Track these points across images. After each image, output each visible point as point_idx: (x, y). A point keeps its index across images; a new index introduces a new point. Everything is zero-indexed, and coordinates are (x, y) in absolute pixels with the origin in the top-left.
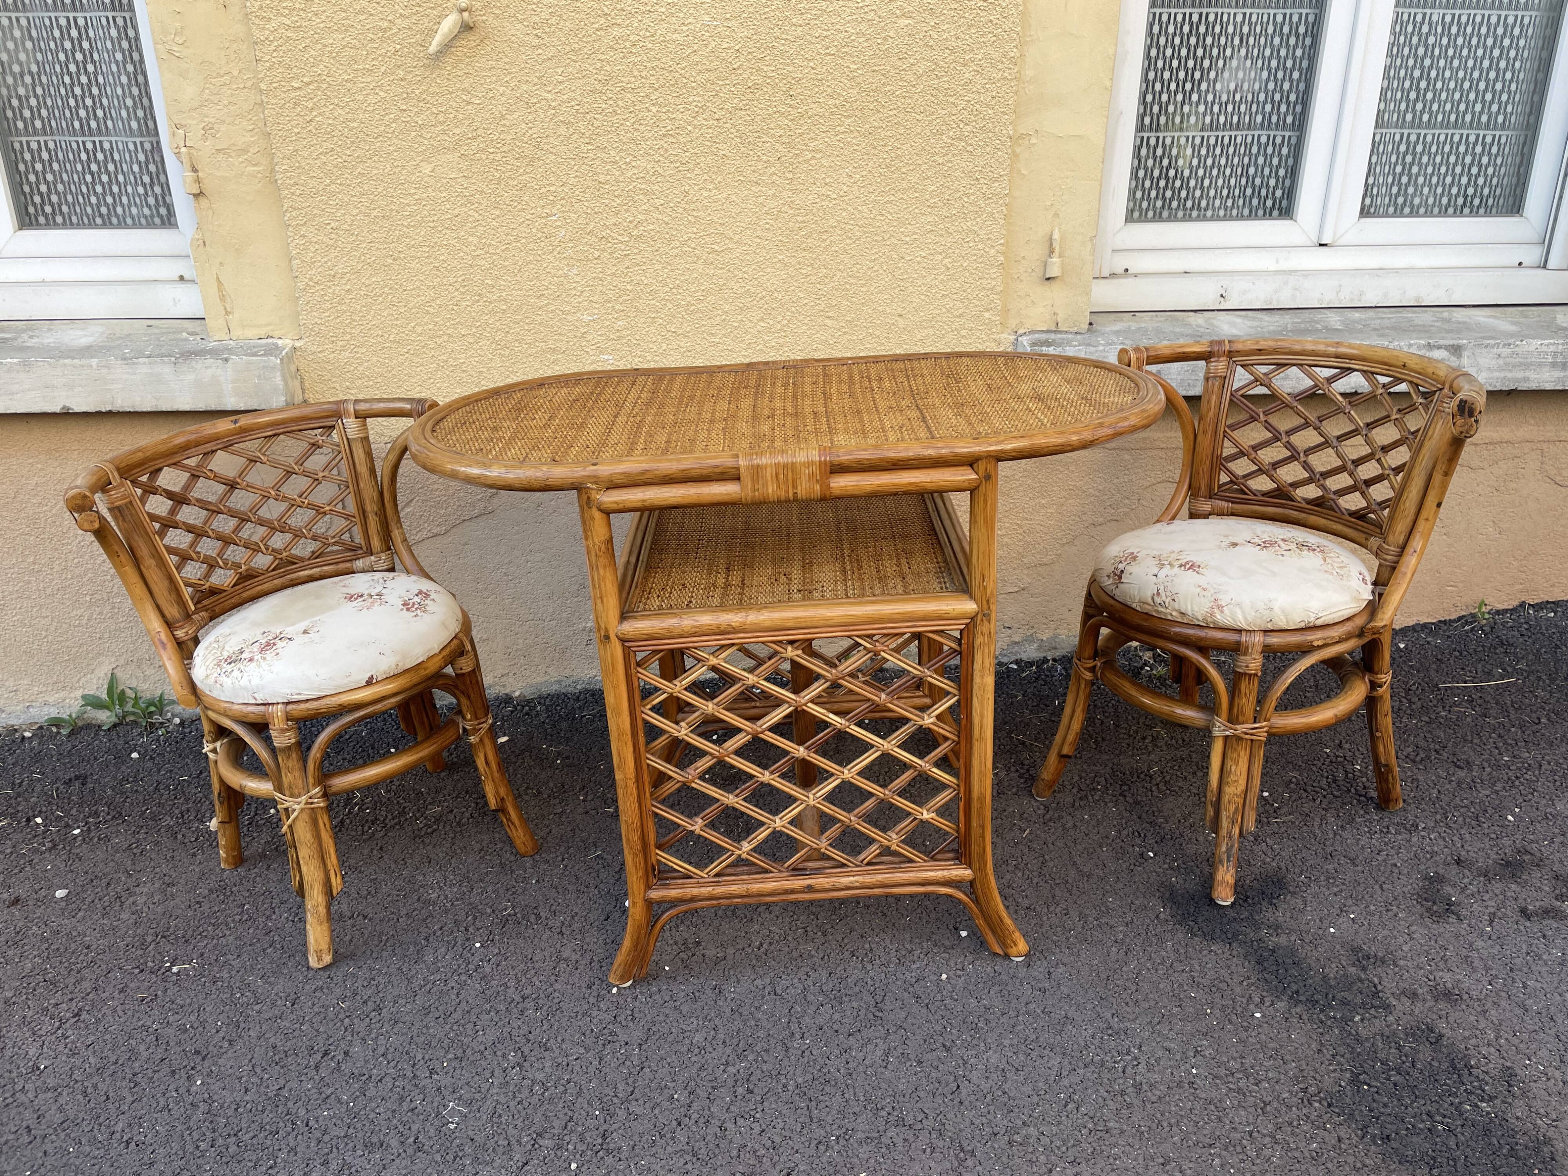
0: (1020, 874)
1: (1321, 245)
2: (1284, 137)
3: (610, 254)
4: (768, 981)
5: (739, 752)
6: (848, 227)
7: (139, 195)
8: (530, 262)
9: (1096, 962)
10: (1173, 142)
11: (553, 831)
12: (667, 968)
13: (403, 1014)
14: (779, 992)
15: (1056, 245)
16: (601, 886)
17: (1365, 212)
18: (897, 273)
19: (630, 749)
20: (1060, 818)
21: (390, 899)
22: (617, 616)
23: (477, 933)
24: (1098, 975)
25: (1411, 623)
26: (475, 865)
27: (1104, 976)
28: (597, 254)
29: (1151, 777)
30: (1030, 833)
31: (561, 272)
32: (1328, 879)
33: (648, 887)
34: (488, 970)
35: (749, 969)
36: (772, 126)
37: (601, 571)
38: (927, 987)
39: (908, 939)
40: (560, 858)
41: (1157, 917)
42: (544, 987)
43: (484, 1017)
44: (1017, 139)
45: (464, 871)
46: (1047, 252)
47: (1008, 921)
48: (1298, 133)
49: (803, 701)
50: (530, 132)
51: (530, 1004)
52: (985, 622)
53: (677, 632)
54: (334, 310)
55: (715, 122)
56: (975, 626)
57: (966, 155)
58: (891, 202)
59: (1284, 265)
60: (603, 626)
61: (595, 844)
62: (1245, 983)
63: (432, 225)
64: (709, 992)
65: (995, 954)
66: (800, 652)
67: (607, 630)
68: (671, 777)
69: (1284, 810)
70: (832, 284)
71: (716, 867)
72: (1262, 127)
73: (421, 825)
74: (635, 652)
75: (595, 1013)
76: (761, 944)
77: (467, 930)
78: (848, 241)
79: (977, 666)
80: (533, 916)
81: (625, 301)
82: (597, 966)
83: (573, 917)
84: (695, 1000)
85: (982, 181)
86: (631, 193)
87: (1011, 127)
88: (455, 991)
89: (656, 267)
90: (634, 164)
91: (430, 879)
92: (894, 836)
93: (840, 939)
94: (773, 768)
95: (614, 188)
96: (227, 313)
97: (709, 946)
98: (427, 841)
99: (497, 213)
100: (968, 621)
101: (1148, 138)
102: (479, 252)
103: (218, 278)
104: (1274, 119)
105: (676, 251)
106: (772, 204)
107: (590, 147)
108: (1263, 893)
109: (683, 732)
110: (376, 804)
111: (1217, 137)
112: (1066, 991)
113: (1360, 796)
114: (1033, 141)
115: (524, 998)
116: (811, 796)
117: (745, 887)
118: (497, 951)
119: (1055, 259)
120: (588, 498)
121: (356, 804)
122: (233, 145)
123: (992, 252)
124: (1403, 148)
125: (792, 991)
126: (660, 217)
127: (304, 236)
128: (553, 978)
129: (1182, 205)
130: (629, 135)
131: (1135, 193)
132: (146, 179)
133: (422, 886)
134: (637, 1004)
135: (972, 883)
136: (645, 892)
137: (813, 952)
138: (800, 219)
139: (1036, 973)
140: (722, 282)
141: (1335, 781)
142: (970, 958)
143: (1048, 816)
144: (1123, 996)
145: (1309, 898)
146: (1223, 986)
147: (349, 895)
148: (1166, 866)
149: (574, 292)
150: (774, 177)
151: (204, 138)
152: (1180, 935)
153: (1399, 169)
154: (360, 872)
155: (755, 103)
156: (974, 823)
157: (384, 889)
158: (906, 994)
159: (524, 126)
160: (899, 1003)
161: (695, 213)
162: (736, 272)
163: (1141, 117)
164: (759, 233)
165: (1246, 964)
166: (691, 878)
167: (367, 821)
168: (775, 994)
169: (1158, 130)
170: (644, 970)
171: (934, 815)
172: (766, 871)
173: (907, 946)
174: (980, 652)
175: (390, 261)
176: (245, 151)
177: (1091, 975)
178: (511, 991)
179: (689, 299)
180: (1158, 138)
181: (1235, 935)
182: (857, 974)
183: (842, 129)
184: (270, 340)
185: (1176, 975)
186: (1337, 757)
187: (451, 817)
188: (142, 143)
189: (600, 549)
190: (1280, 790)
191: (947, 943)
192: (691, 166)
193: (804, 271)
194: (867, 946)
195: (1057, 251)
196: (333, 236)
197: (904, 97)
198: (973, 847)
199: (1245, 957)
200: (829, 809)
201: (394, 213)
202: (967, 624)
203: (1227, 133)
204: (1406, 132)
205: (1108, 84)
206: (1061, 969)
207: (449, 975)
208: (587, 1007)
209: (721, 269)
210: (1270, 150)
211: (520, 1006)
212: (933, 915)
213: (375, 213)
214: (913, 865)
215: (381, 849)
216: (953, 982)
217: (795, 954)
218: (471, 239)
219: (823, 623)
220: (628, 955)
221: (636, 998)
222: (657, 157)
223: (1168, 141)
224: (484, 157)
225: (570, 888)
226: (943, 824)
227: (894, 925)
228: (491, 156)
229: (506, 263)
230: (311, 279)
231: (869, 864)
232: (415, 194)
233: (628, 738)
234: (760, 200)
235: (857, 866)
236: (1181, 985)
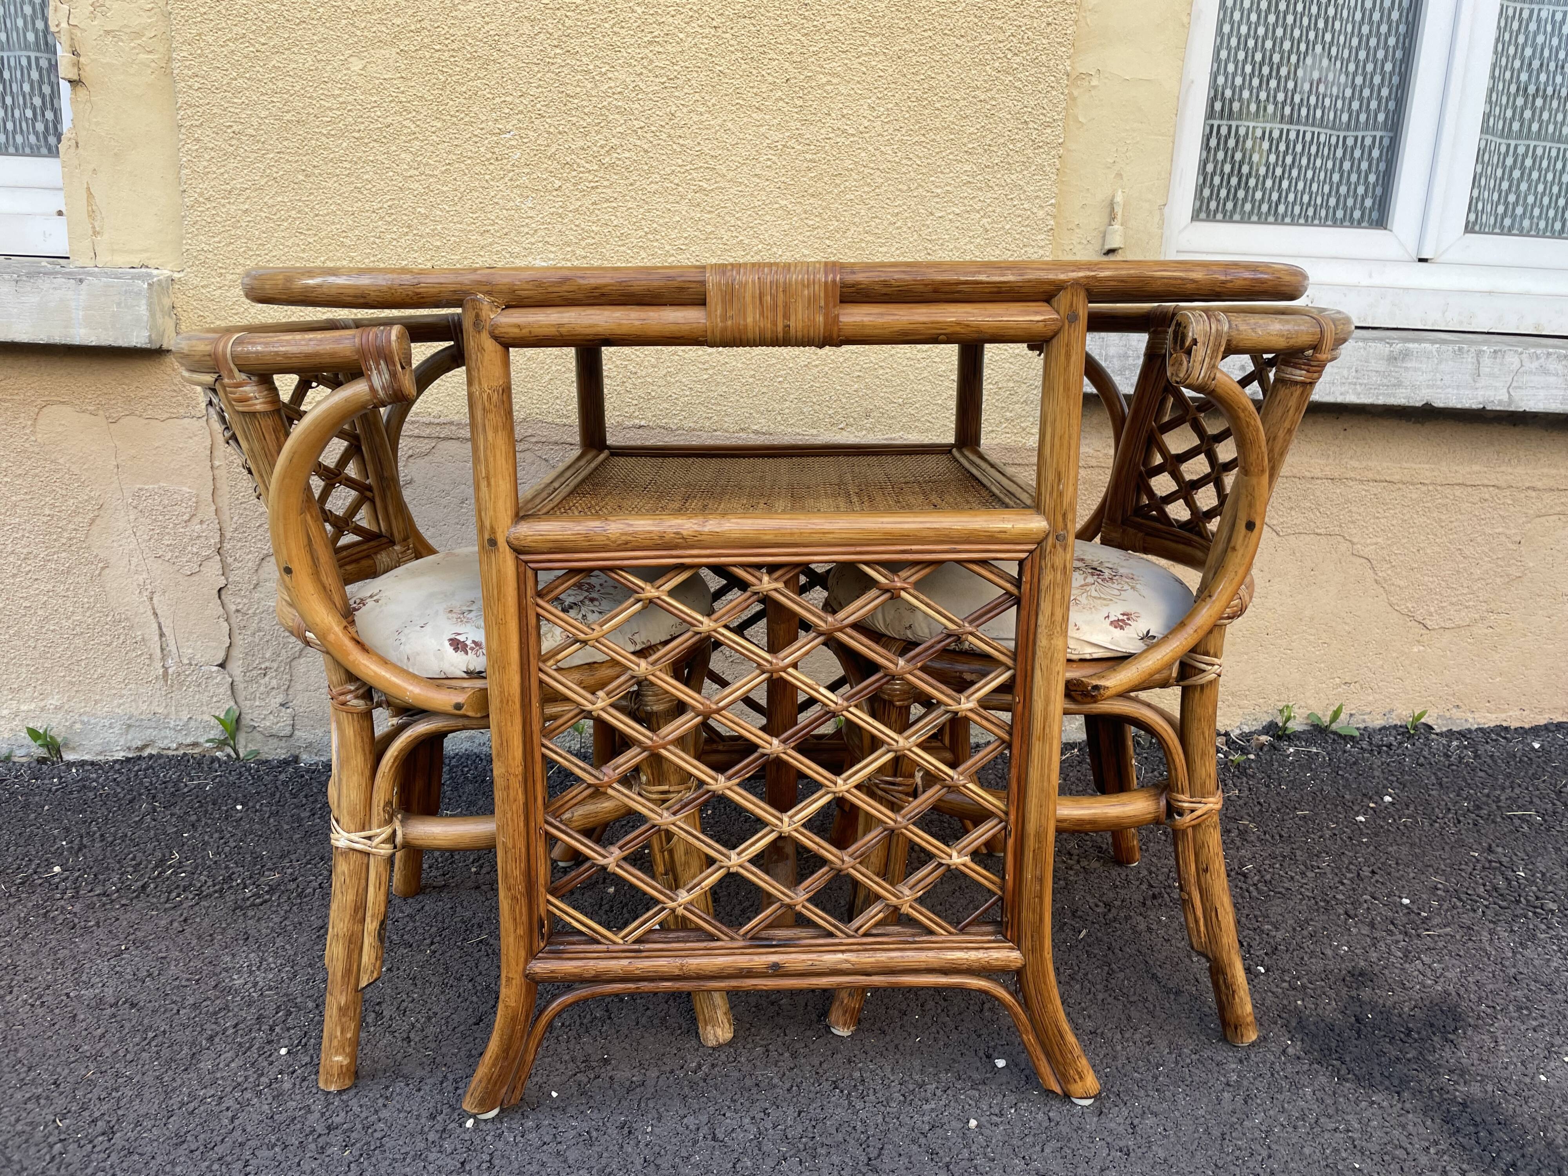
0: (1078, 987)
1: (1421, 260)
2: (1374, 137)
3: (575, 184)
4: (704, 1118)
5: (680, 742)
6: (867, 171)
7: (27, 119)
8: (474, 189)
9: (1201, 1112)
10: (1247, 133)
11: (427, 908)
12: (554, 1094)
13: (143, 1142)
14: (720, 1136)
15: (1119, 210)
16: (478, 979)
17: (1469, 229)
18: (925, 232)
19: (518, 727)
20: (1127, 918)
21: (177, 983)
22: (510, 513)
23: (287, 1034)
24: (1207, 1131)
25: (1542, 722)
26: (307, 946)
27: (1216, 1132)
28: (558, 183)
29: (1245, 875)
30: (1088, 935)
31: (511, 203)
32: (1519, 1009)
33: (532, 955)
34: (287, 1086)
35: (677, 1102)
36: (781, 40)
37: (490, 435)
38: (947, 1139)
39: (918, 1068)
40: (428, 941)
41: (1284, 1052)
42: (363, 1115)
43: (264, 1153)
44: (1077, 78)
45: (291, 952)
46: (1107, 221)
47: (1071, 1038)
48: (1391, 134)
49: (782, 664)
50: (487, 28)
51: (336, 1138)
52: (1060, 549)
53: (600, 540)
54: (226, 235)
55: (713, 31)
56: (1042, 556)
57: (1013, 93)
58: (920, 143)
59: (1377, 280)
60: (487, 524)
61: (480, 926)
62: (1432, 1151)
63: (357, 135)
64: (613, 1131)
65: (1050, 1092)
66: (780, 585)
67: (493, 530)
68: (579, 779)
69: (1435, 921)
70: (844, 241)
71: (636, 929)
72: (1348, 127)
73: (249, 894)
74: (536, 571)
75: (432, 1157)
76: (699, 1066)
77: (272, 1029)
78: (866, 189)
79: (1043, 620)
80: (373, 1015)
81: (588, 245)
82: (451, 1088)
83: (429, 1019)
84: (590, 1142)
85: (1031, 125)
86: (604, 111)
87: (1068, 62)
88: (230, 1114)
89: (629, 205)
90: (610, 75)
91: (241, 961)
92: (907, 892)
93: (816, 1063)
94: (731, 772)
95: (585, 103)
96: (95, 233)
97: (622, 1066)
98: (250, 913)
99: (439, 125)
100: (1033, 547)
101: (1219, 127)
102: (412, 172)
103: (88, 189)
104: (1363, 117)
105: (655, 187)
106: (776, 136)
107: (558, 51)
108: (1432, 1025)
109: (600, 704)
110: (196, 868)
111: (1298, 131)
112: (1161, 1154)
113: (1535, 907)
114: (1094, 82)
115: (329, 1128)
116: (786, 819)
117: (678, 961)
118: (308, 1059)
119: (1117, 226)
120: (477, 316)
121: (170, 867)
122: (126, 26)
123: (1041, 214)
124: (1509, 161)
125: (740, 1135)
126: (638, 143)
127: (198, 140)
128: (381, 1101)
129: (1257, 206)
130: (607, 39)
131: (1202, 191)
132: (37, 101)
133: (226, 970)
134: (500, 1145)
135: (1019, 972)
136: (526, 962)
137: (776, 1081)
138: (809, 156)
139: (1112, 1125)
140: (709, 229)
141: (1496, 889)
142: (1012, 1098)
143: (1111, 916)
144: (1251, 1164)
145: (1499, 1034)
146: (1399, 1153)
147: (121, 976)
148: (1285, 985)
149: (526, 230)
150: (781, 104)
151: (93, 16)
152: (1323, 1080)
153: (1505, 185)
154: (147, 948)
155: (762, 10)
156: (1028, 875)
157: (173, 970)
158: (915, 1148)
159: (479, 19)
160: (904, 1160)
161: (681, 141)
162: (727, 218)
163: (1212, 102)
164: (758, 171)
165: (1429, 1122)
166: (599, 943)
167: (178, 886)
168: (714, 1138)
169: (1230, 117)
170: (517, 1094)
171: (967, 859)
172: (713, 938)
173: (917, 1077)
174: (1049, 598)
175: (301, 177)
176: (138, 34)
177: (1196, 1131)
178: (312, 1118)
179: (667, 248)
180: (1230, 127)
181: (1404, 1081)
182: (841, 1114)
183: (865, 50)
184: (143, 270)
185: (1327, 1135)
186: (1490, 861)
187: (292, 886)
188: (37, 59)
189: (489, 398)
190: (1424, 896)
191: (976, 1076)
192: (680, 82)
193: (811, 223)
194: (857, 1074)
195: (1119, 217)
196: (234, 142)
197: (942, 16)
198: (1024, 914)
199: (1425, 1113)
200: (812, 842)
201: (311, 118)
202: (1031, 552)
203: (1309, 129)
204: (1513, 143)
205: (1185, 20)
206: (1150, 1121)
207: (228, 1089)
208: (422, 1145)
209: (710, 212)
210: (1357, 153)
211: (322, 1141)
212: (954, 1036)
213: (288, 117)
214: (934, 938)
215: (185, 920)
216: (987, 1132)
217: (748, 1082)
218: (403, 156)
219: (815, 538)
220: (494, 1065)
221: (500, 1136)
222: (638, 69)
223: (1242, 131)
224: (428, 55)
225: (433, 979)
226: (981, 875)
227: (896, 1047)
228: (437, 55)
229: (445, 189)
230: (201, 194)
231: (865, 935)
232: (340, 95)
233: (516, 706)
234: (763, 130)
235: (849, 936)
236: (1336, 1151)
